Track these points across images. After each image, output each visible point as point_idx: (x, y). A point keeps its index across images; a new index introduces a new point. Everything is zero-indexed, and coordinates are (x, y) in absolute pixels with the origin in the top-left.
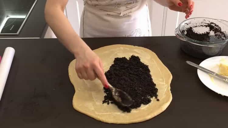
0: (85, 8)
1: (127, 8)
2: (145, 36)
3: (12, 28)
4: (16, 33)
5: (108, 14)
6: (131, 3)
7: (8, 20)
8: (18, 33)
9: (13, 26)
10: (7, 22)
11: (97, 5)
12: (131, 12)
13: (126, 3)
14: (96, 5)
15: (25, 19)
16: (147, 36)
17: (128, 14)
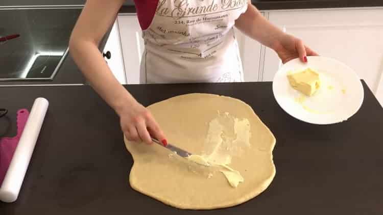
0: (146, 49)
1: (208, 45)
2: (236, 81)
3: (43, 71)
4: (50, 77)
5: (182, 57)
6: (213, 38)
7: (38, 59)
8: (52, 77)
9: (45, 67)
10: (35, 61)
11: (165, 45)
12: (215, 52)
13: (206, 38)
14: (163, 45)
15: (62, 57)
16: (238, 81)
17: (212, 55)
